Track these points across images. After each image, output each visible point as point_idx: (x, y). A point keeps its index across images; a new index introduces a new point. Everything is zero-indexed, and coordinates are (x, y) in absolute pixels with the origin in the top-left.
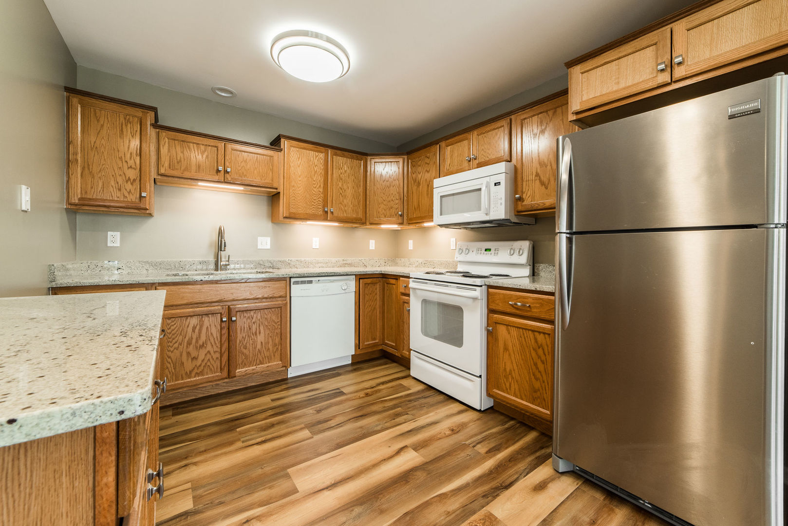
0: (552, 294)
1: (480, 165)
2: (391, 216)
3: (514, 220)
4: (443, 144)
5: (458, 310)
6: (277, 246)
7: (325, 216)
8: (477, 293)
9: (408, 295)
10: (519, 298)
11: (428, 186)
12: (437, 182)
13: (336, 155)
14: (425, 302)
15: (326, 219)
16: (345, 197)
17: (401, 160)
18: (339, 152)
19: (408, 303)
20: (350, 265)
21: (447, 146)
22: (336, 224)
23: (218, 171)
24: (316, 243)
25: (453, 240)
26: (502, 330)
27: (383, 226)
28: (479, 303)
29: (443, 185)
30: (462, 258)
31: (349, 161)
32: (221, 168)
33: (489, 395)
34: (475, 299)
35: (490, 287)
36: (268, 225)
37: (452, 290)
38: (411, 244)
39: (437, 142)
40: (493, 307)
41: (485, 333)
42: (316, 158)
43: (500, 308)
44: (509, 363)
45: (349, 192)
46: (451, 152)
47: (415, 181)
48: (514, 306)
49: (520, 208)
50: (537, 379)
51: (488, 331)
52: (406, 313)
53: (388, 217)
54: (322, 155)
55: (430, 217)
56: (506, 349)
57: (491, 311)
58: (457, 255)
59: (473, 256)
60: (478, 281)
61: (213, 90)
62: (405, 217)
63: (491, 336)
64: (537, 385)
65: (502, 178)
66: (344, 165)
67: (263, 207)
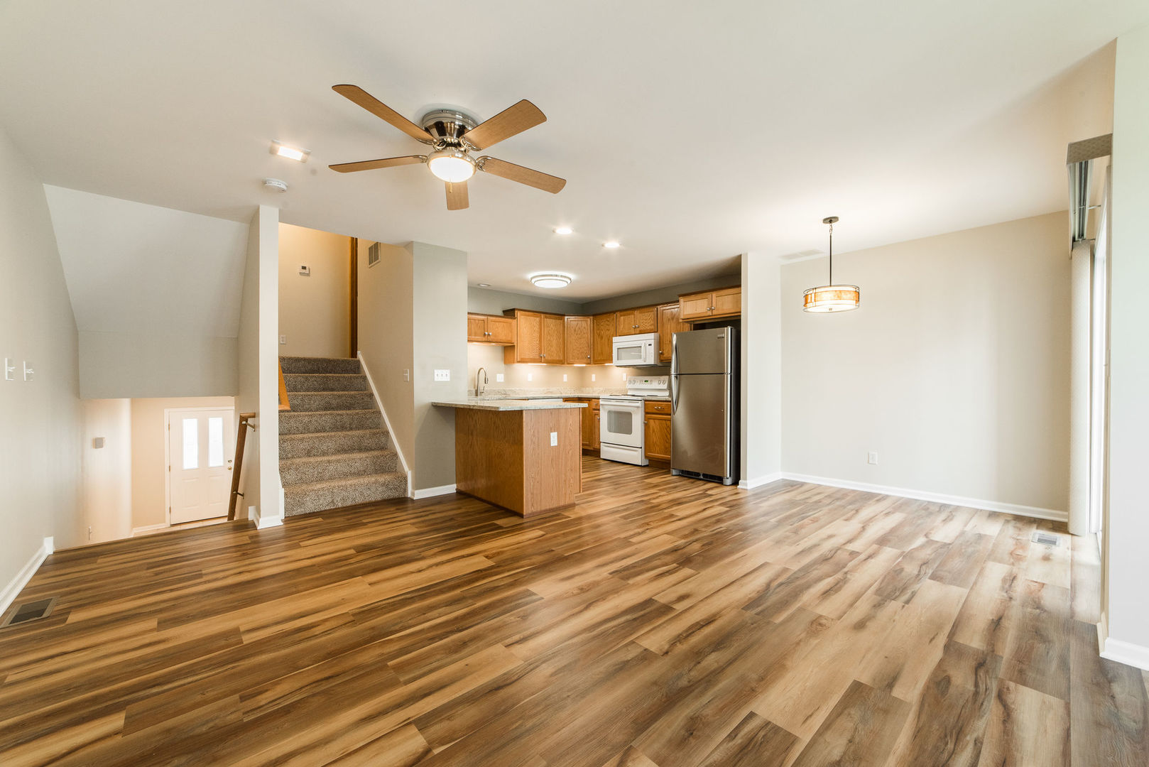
0: (670, 401)
1: (641, 333)
2: (583, 358)
3: (659, 364)
4: (618, 314)
5: (629, 414)
6: (508, 379)
7: (539, 360)
8: (639, 404)
9: (599, 410)
10: (659, 405)
11: (608, 340)
12: (615, 339)
13: (546, 317)
14: (610, 412)
15: (541, 362)
16: (552, 346)
17: (589, 320)
18: (548, 315)
19: (598, 415)
20: (551, 392)
21: (621, 316)
22: (545, 364)
23: (485, 334)
24: (530, 378)
25: (625, 375)
26: (652, 422)
27: (575, 365)
28: (640, 409)
29: (618, 342)
30: (631, 386)
31: (554, 321)
32: (486, 333)
33: (646, 457)
34: (638, 407)
35: (646, 401)
36: (502, 365)
37: (626, 403)
38: (594, 376)
39: (614, 312)
40: (647, 411)
41: (643, 425)
42: (534, 320)
43: (650, 411)
44: (655, 438)
45: (554, 343)
46: (624, 320)
47: (599, 335)
48: (657, 409)
49: (662, 359)
50: (667, 442)
51: (645, 423)
52: (596, 421)
53: (580, 360)
54: (538, 319)
55: (610, 360)
56: (654, 431)
57: (646, 413)
58: (627, 384)
59: (638, 385)
60: (640, 398)
61: (479, 285)
62: (592, 359)
63: (646, 426)
64: (667, 445)
65: (652, 342)
66: (551, 323)
67: (499, 354)
